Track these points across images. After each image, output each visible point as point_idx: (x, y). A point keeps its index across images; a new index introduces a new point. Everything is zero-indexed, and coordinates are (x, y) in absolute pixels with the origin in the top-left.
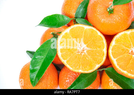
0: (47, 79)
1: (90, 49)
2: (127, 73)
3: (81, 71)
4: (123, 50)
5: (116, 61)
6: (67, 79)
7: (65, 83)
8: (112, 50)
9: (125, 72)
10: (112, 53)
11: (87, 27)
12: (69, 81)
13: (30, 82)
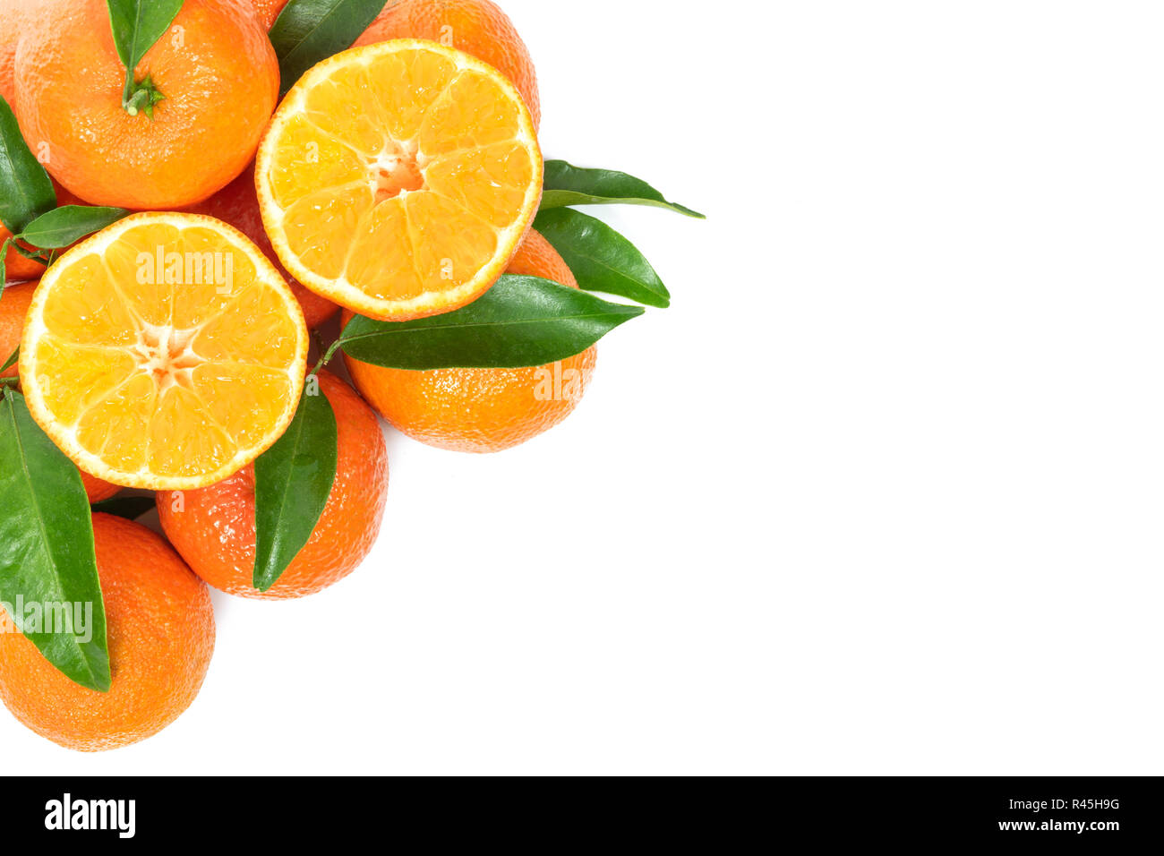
0: (133, 605)
1: (199, 327)
2: (436, 294)
3: (244, 455)
4: (339, 208)
5: (351, 280)
6: (217, 533)
7: (227, 553)
8: (294, 249)
9: (426, 302)
10: (303, 262)
11: (105, 243)
12: (232, 531)
13: (76, 685)
